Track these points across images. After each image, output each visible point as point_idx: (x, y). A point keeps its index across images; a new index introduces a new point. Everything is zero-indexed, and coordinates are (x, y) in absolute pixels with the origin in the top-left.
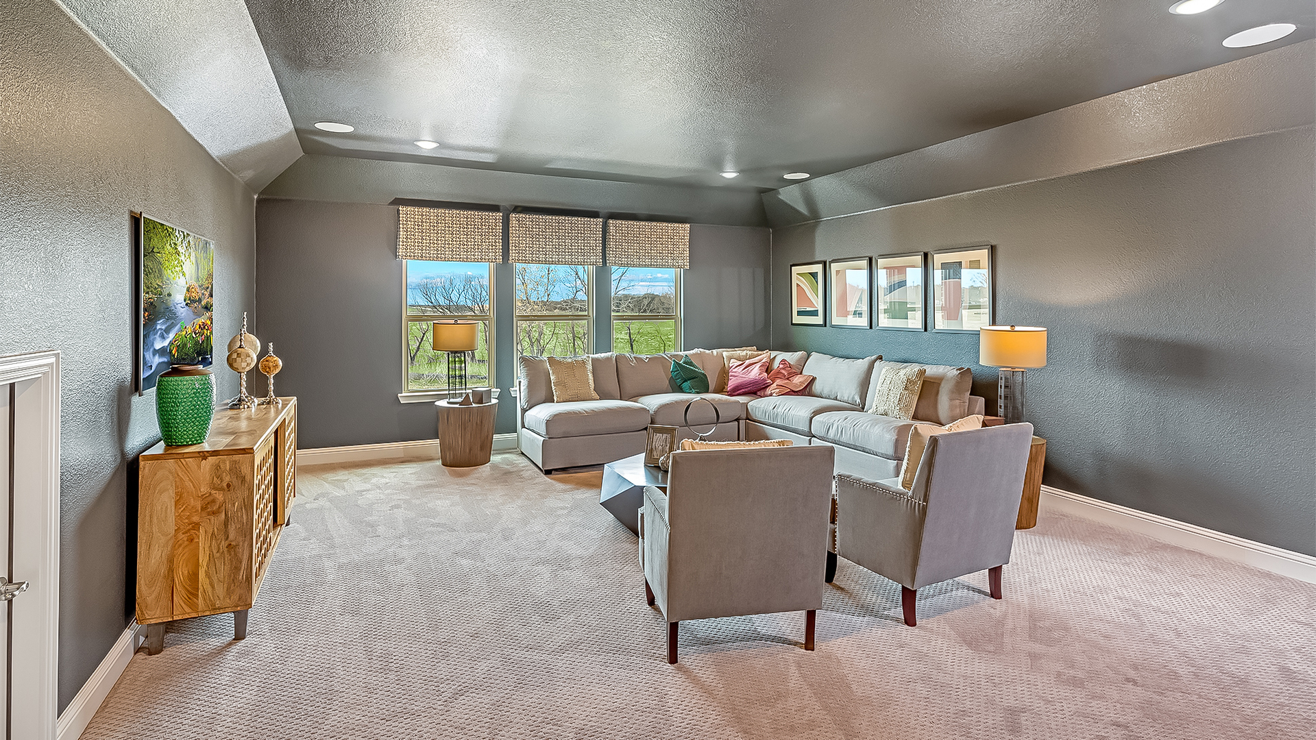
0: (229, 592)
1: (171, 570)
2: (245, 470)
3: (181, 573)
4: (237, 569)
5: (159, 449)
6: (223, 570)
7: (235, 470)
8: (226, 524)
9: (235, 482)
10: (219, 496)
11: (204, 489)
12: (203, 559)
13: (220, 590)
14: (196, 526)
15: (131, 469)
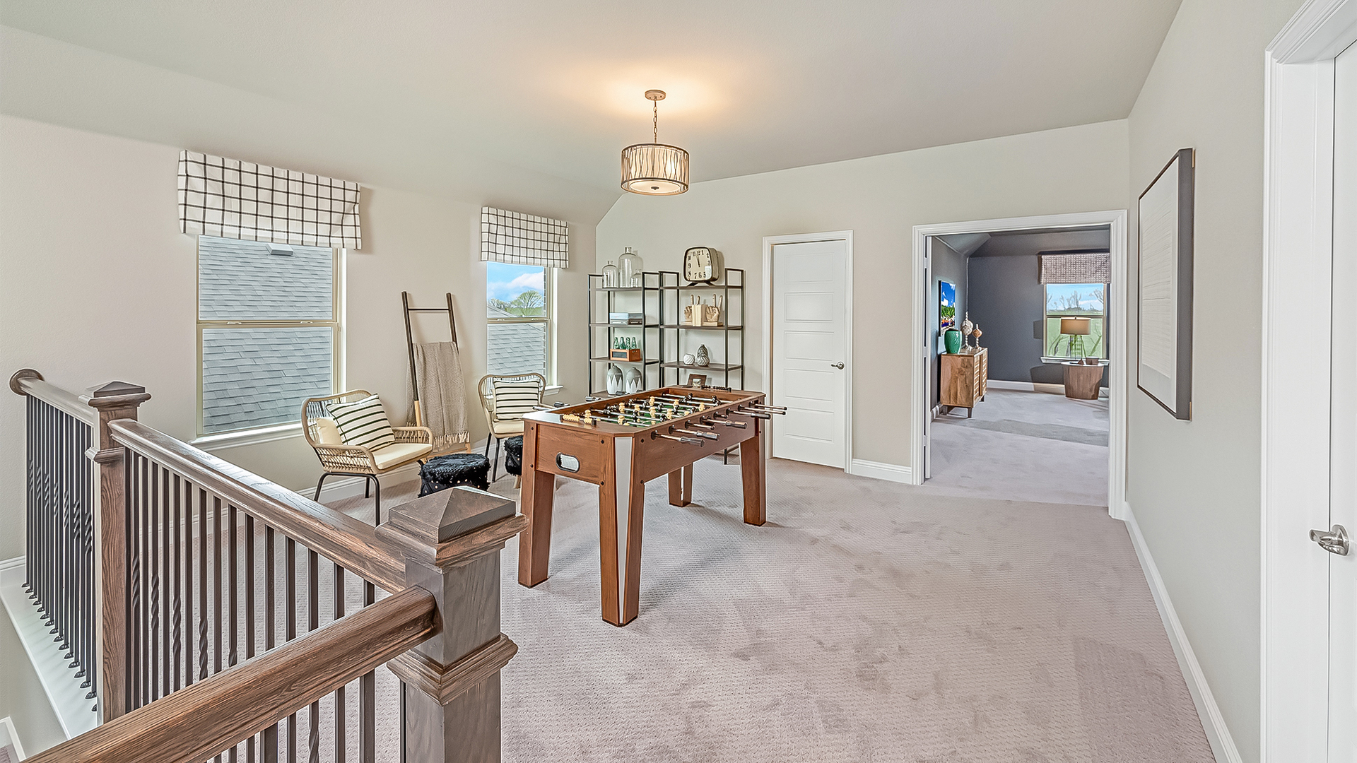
0: (967, 401)
1: (950, 390)
2: (972, 362)
3: (952, 393)
4: (969, 394)
5: (946, 353)
6: (965, 393)
7: (969, 362)
8: (966, 379)
9: (969, 366)
10: (963, 369)
11: (959, 367)
12: (959, 389)
13: (964, 399)
14: (957, 378)
15: (939, 357)
